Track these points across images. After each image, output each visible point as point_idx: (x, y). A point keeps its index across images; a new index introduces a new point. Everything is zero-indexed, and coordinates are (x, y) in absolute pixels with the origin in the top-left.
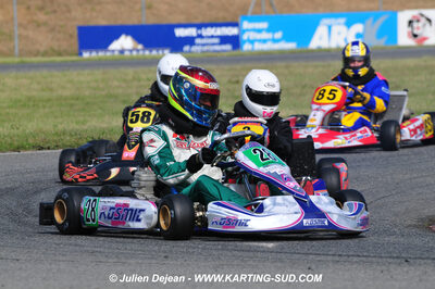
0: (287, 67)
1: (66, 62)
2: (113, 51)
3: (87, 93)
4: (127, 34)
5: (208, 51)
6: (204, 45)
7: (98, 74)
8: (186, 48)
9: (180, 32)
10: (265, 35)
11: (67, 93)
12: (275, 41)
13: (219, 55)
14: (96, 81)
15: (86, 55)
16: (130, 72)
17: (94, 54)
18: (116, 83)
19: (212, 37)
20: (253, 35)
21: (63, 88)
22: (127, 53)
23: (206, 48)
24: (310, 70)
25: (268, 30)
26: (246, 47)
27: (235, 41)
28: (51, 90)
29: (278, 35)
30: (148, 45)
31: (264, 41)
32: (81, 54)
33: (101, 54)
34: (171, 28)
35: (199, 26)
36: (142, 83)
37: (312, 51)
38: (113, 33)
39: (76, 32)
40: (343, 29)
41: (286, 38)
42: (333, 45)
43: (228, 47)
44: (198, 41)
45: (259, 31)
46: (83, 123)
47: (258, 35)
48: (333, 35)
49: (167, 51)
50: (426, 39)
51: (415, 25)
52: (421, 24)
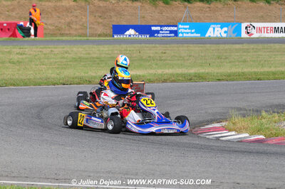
2: (126, 35)
4: (132, 29)
5: (164, 36)
6: (163, 34)
8: (156, 35)
9: (153, 28)
10: (187, 31)
12: (192, 33)
15: (115, 36)
17: (119, 36)
19: (167, 30)
20: (183, 30)
22: (132, 36)
25: (189, 29)
26: (180, 35)
27: (176, 33)
29: (193, 31)
30: (141, 33)
31: (188, 33)
32: (113, 36)
33: (122, 36)
34: (150, 26)
35: (161, 26)
37: (207, 38)
38: (127, 28)
39: (112, 27)
40: (219, 29)
41: (196, 32)
42: (215, 36)
43: (173, 35)
44: (161, 32)
45: (186, 29)
47: (185, 31)
48: (215, 32)
49: (148, 36)
50: (252, 34)
51: (248, 28)
52: (250, 29)
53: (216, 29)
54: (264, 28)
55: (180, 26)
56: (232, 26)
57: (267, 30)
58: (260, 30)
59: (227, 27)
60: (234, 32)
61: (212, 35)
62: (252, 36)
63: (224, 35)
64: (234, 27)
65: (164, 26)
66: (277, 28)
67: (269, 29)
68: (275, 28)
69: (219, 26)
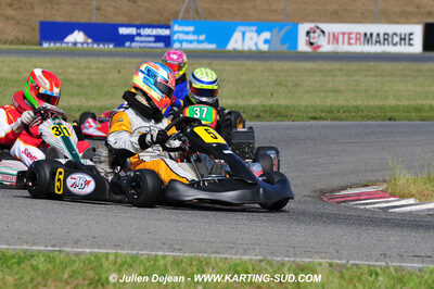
1: (30, 50)
2: (68, 43)
4: (80, 30)
5: (145, 47)
6: (142, 42)
7: (57, 61)
8: (127, 44)
9: (123, 31)
10: (191, 37)
12: (199, 42)
13: (154, 50)
15: (45, 45)
16: (83, 61)
17: (52, 44)
18: (71, 70)
19: (149, 36)
20: (182, 37)
22: (79, 45)
23: (143, 45)
24: (228, 67)
25: (194, 33)
26: (176, 45)
27: (167, 41)
28: (19, 72)
29: (202, 37)
30: (96, 40)
31: (191, 42)
32: (41, 44)
33: (58, 45)
34: (117, 26)
35: (138, 27)
36: (93, 71)
37: (229, 52)
38: (69, 28)
39: (38, 26)
40: (254, 35)
41: (208, 40)
42: (246, 48)
43: (161, 45)
44: (137, 38)
45: (187, 33)
47: (185, 37)
48: (246, 39)
49: (111, 46)
50: (319, 47)
51: (312, 35)
52: (316, 35)
53: (248, 35)
54: (344, 34)
55: (176, 28)
56: (280, 29)
57: (350, 39)
58: (335, 38)
59: (271, 31)
60: (283, 42)
61: (239, 47)
63: (264, 47)
64: (283, 31)
65: (144, 26)
66: (368, 35)
67: (353, 36)
68: (365, 34)
69: (254, 28)
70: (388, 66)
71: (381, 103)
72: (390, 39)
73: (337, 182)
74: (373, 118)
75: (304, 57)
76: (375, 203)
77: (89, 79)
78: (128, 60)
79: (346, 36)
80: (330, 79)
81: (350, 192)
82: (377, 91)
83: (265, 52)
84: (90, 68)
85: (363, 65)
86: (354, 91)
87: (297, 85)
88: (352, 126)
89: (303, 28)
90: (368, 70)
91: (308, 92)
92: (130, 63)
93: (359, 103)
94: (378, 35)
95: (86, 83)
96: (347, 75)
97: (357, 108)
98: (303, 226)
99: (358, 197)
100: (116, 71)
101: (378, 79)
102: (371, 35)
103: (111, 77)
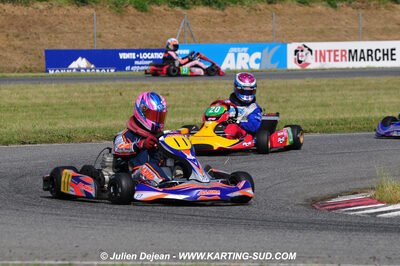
0: (205, 84)
1: (37, 77)
2: (72, 69)
3: (54, 101)
4: (82, 57)
6: (141, 66)
7: (62, 87)
8: (128, 68)
9: (123, 56)
11: (39, 101)
14: (61, 92)
15: (51, 72)
16: (86, 86)
17: (57, 71)
18: (76, 94)
19: (147, 59)
21: (36, 97)
22: (82, 71)
23: (142, 68)
24: (222, 87)
28: (27, 98)
30: (99, 65)
32: (48, 71)
33: (63, 71)
34: (117, 52)
35: (137, 52)
36: (98, 94)
38: (73, 55)
39: (44, 54)
42: (239, 68)
44: (136, 62)
46: (55, 124)
49: (112, 71)
50: (308, 64)
51: (300, 53)
52: (304, 53)
53: (240, 56)
54: (329, 51)
57: (335, 56)
58: (322, 56)
59: (260, 50)
60: (273, 61)
61: (232, 67)
62: (308, 67)
63: (256, 67)
65: (143, 51)
66: (353, 52)
67: (338, 53)
68: (350, 51)
69: (246, 49)
70: (372, 80)
71: (367, 116)
72: (373, 55)
73: (328, 190)
74: (360, 130)
75: (293, 74)
76: (364, 209)
77: (93, 102)
78: (128, 83)
79: (332, 54)
80: (318, 94)
81: (340, 199)
82: (363, 104)
83: (257, 71)
84: (93, 92)
85: (349, 80)
86: (342, 104)
87: (288, 101)
88: (340, 137)
89: (292, 47)
90: (354, 85)
91: (298, 107)
92: (130, 86)
93: (347, 116)
94: (362, 51)
95: (91, 105)
96: (334, 89)
97: (345, 120)
98: (296, 234)
99: (348, 204)
100: (118, 94)
101: (364, 92)
102: (356, 51)
103: (113, 99)
